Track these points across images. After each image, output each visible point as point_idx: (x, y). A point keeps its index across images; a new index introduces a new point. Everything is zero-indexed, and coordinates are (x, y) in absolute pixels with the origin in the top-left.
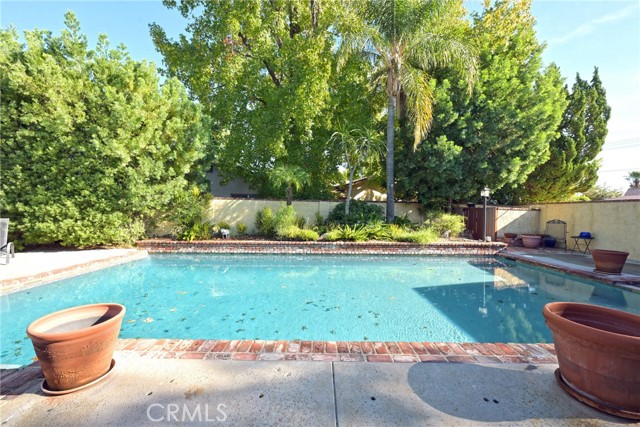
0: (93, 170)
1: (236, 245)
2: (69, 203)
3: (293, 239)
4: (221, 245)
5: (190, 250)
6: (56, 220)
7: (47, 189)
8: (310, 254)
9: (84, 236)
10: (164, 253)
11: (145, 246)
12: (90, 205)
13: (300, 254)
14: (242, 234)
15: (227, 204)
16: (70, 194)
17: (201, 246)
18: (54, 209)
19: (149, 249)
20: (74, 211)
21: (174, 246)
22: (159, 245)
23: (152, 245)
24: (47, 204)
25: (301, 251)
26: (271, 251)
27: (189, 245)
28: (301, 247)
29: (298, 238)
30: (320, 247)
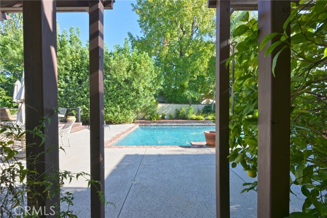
0: (127, 94)
1: (173, 122)
2: (118, 106)
3: (195, 120)
4: (167, 122)
5: (155, 124)
6: (113, 113)
7: (112, 101)
8: (202, 125)
9: (120, 118)
10: (145, 125)
11: (137, 123)
12: (124, 107)
13: (198, 125)
14: (171, 118)
15: (163, 106)
16: (119, 103)
17: (159, 122)
18: (113, 109)
19: (139, 124)
20: (119, 109)
21: (149, 123)
22: (143, 122)
23: (140, 122)
24: (111, 107)
25: (199, 124)
26: (187, 124)
27: (154, 122)
28: (199, 122)
29: (197, 119)
30: (206, 122)
